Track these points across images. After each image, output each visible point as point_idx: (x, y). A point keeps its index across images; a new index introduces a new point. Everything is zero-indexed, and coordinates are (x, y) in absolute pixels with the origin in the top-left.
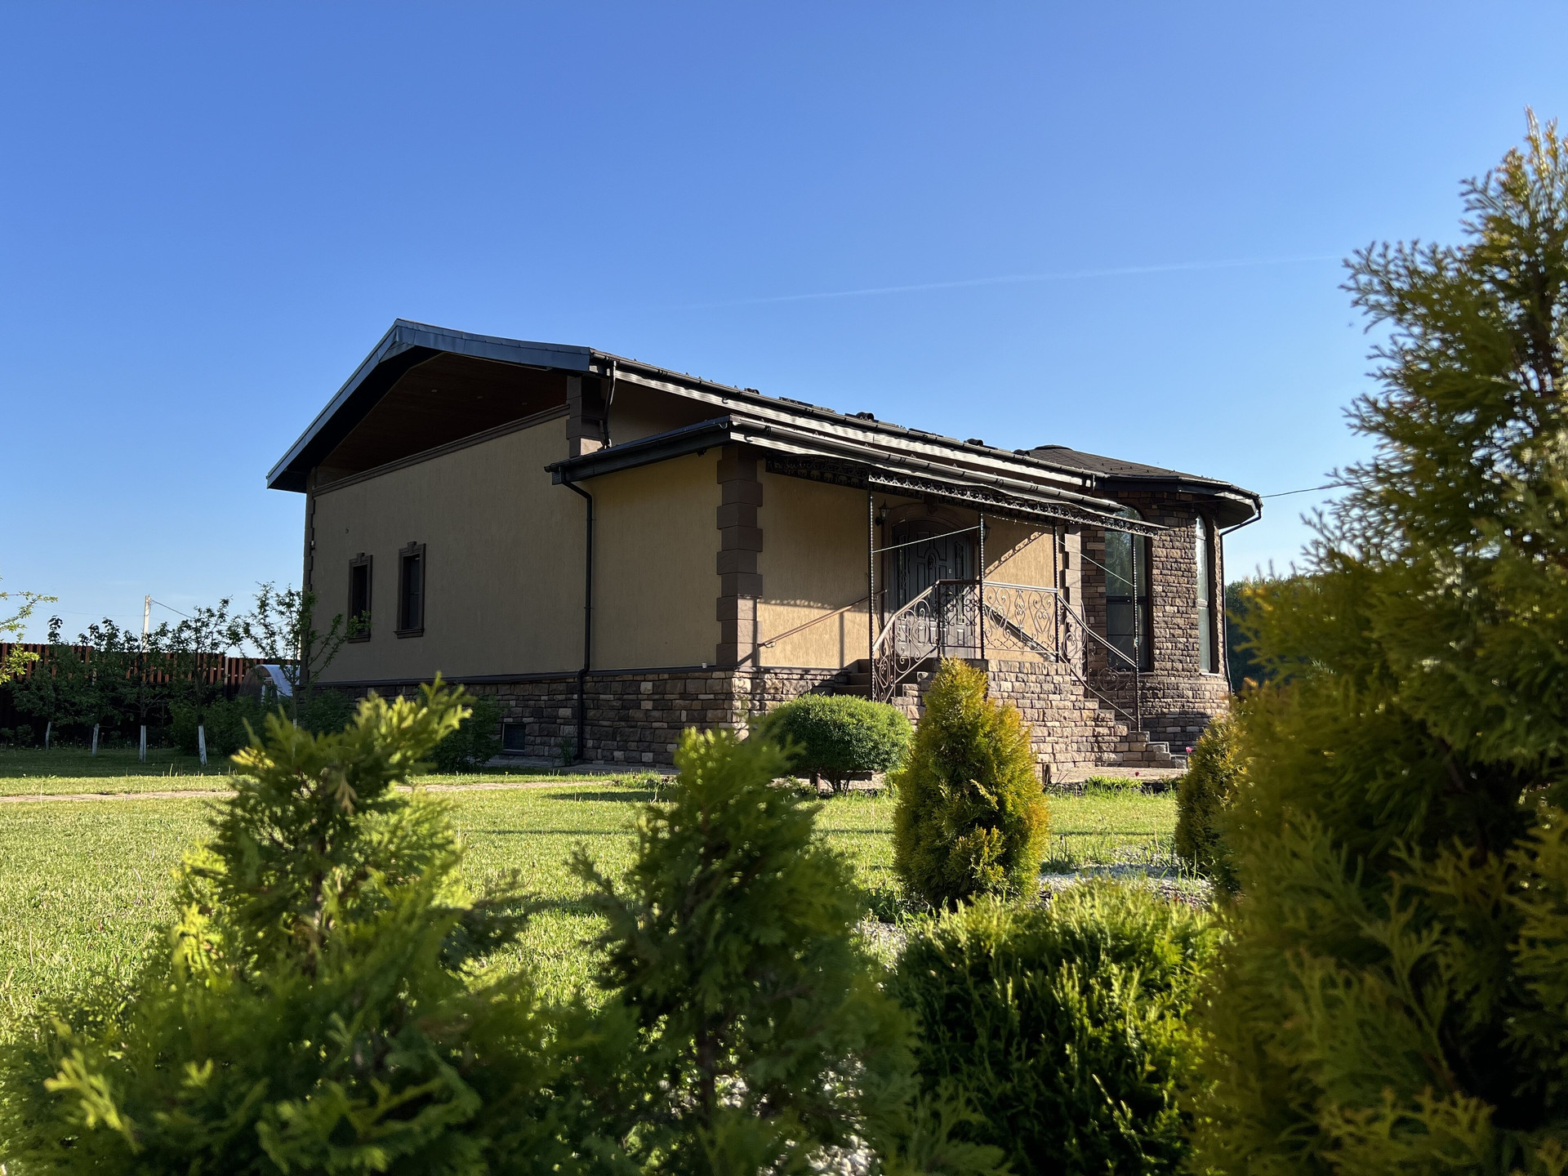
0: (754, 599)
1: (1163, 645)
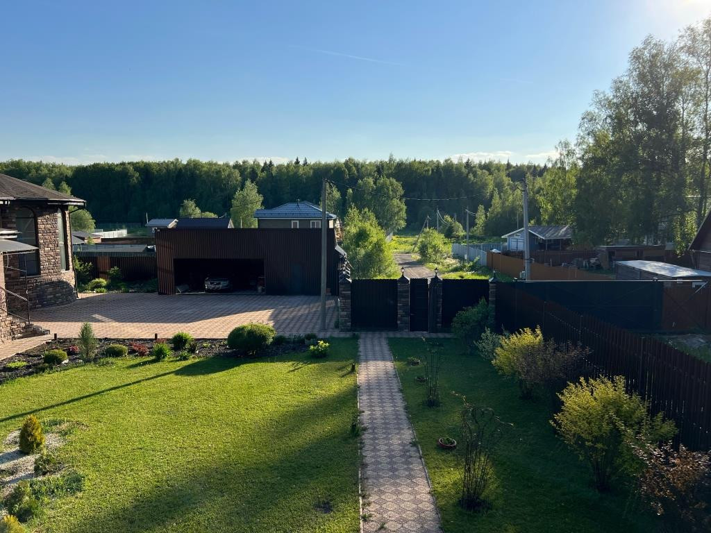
1: (44, 264)
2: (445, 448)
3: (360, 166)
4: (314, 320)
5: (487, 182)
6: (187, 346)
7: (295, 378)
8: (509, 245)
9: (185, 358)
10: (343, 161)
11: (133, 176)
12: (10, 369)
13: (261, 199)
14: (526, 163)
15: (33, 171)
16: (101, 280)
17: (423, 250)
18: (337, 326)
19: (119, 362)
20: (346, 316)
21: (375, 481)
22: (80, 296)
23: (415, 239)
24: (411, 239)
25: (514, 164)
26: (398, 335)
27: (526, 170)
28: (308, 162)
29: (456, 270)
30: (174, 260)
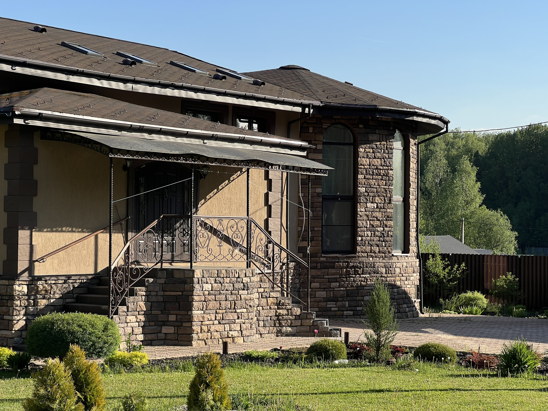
0: (31, 229)
1: (364, 233)
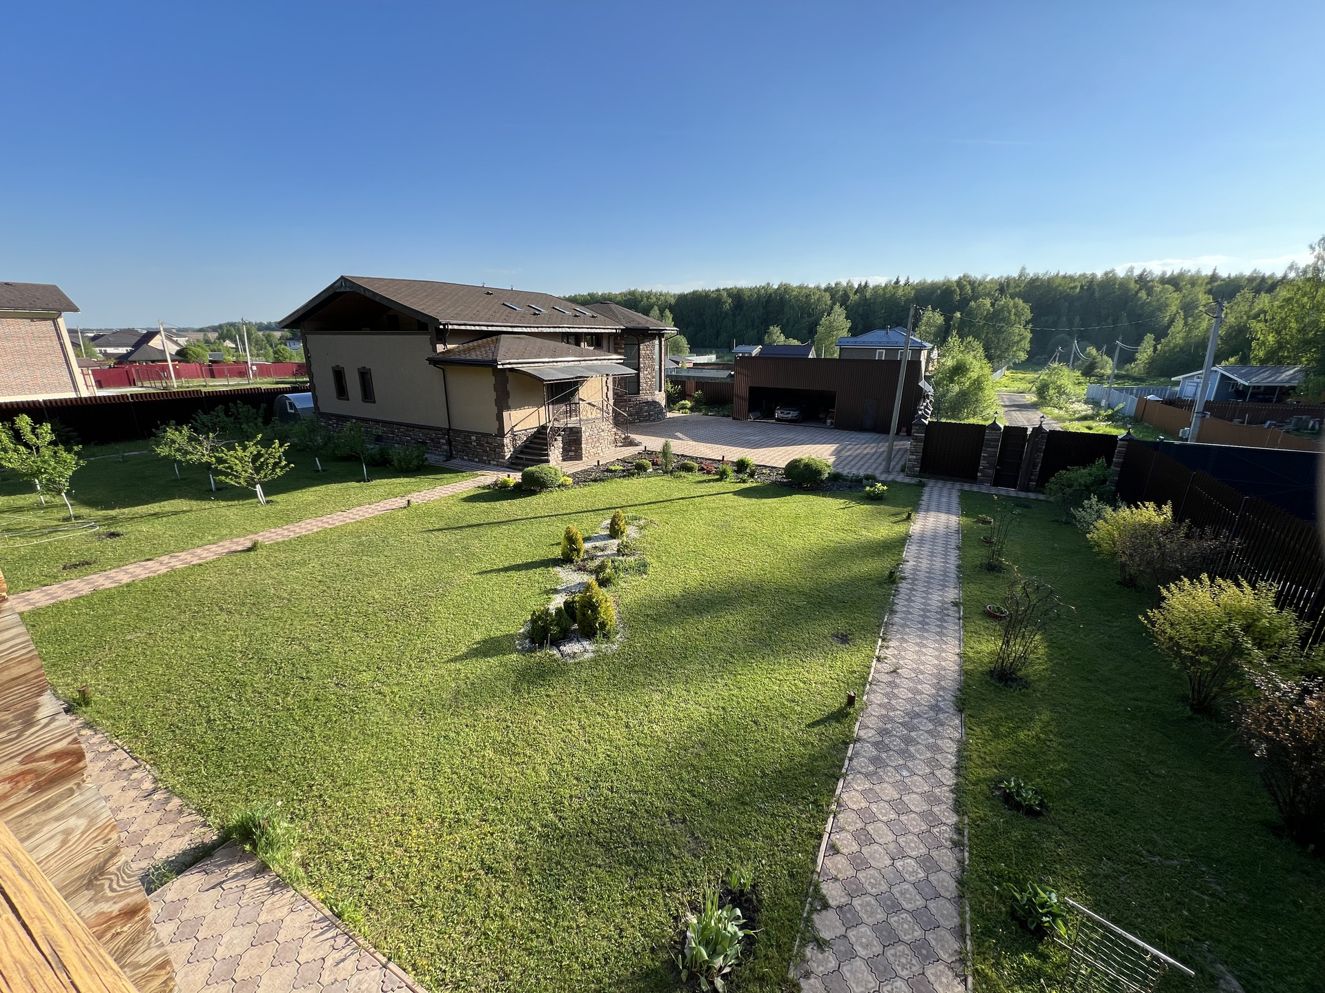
0: (509, 410)
1: (643, 385)
2: (991, 615)
3: (976, 285)
4: (879, 461)
5: (1168, 302)
6: (748, 471)
7: (843, 516)
8: (1181, 391)
9: (744, 481)
10: (955, 278)
11: (726, 302)
12: (611, 471)
13: (849, 325)
14: (1247, 273)
15: (645, 299)
16: (687, 402)
17: (1042, 391)
18: (903, 470)
19: (689, 476)
20: (915, 460)
21: (900, 628)
22: (669, 415)
23: (1036, 376)
24: (1030, 376)
25: (1223, 273)
26: (975, 488)
27: (1244, 283)
28: (911, 281)
29: (1085, 418)
30: (751, 388)
